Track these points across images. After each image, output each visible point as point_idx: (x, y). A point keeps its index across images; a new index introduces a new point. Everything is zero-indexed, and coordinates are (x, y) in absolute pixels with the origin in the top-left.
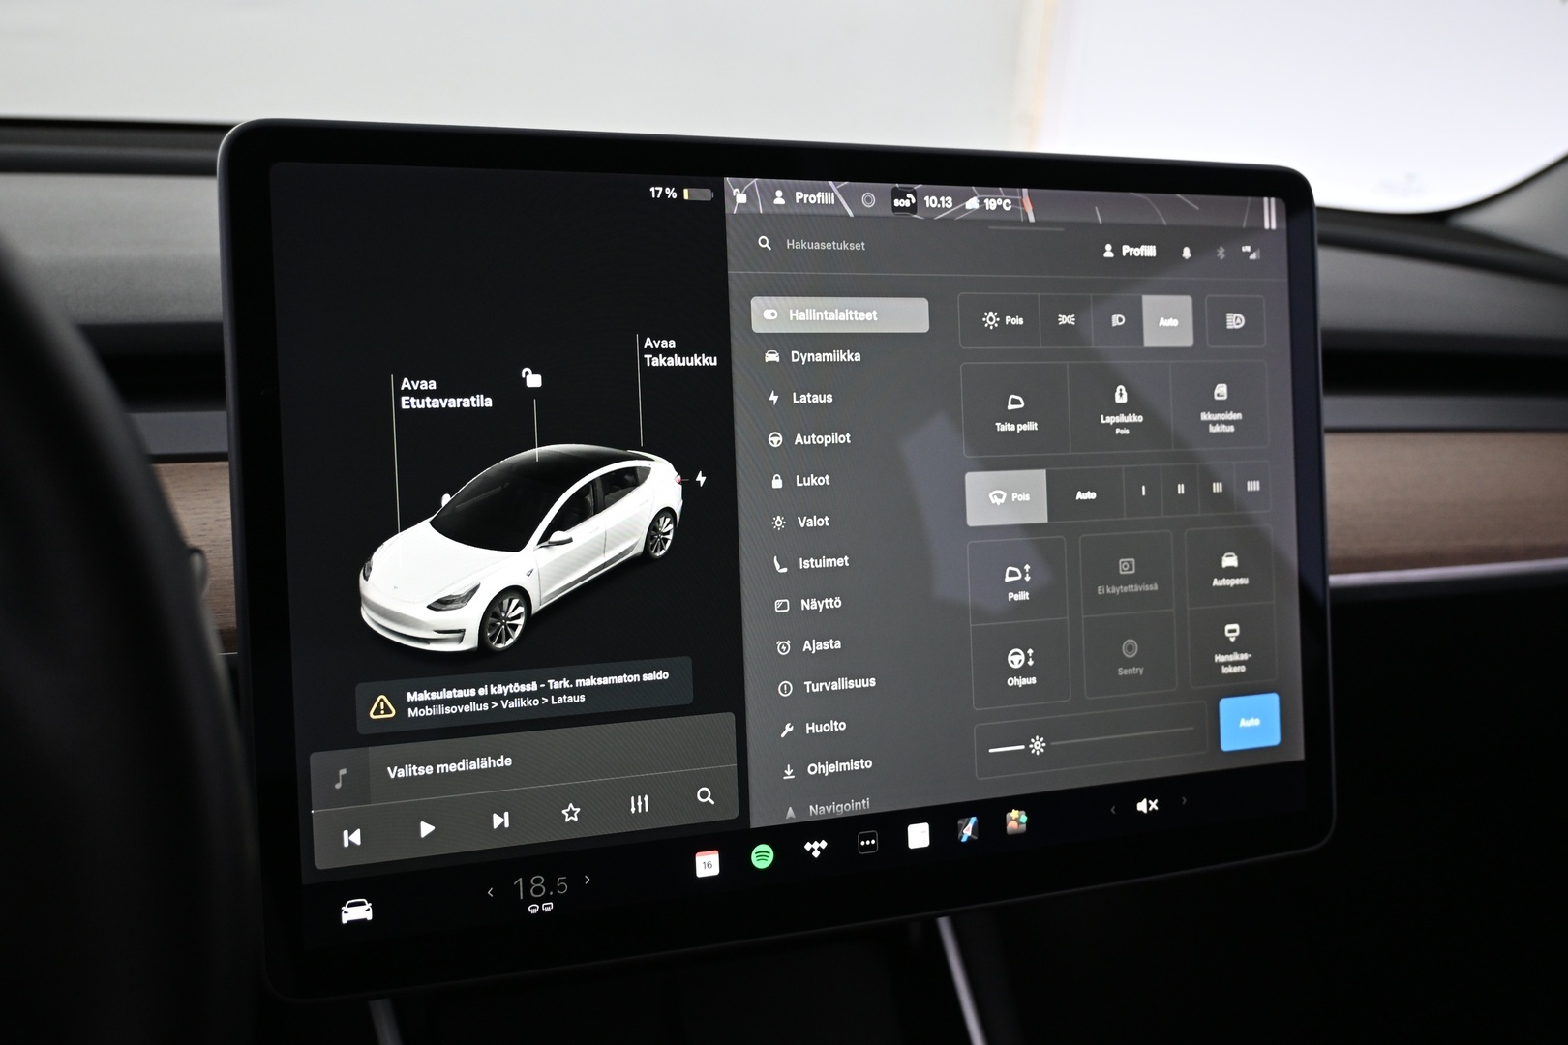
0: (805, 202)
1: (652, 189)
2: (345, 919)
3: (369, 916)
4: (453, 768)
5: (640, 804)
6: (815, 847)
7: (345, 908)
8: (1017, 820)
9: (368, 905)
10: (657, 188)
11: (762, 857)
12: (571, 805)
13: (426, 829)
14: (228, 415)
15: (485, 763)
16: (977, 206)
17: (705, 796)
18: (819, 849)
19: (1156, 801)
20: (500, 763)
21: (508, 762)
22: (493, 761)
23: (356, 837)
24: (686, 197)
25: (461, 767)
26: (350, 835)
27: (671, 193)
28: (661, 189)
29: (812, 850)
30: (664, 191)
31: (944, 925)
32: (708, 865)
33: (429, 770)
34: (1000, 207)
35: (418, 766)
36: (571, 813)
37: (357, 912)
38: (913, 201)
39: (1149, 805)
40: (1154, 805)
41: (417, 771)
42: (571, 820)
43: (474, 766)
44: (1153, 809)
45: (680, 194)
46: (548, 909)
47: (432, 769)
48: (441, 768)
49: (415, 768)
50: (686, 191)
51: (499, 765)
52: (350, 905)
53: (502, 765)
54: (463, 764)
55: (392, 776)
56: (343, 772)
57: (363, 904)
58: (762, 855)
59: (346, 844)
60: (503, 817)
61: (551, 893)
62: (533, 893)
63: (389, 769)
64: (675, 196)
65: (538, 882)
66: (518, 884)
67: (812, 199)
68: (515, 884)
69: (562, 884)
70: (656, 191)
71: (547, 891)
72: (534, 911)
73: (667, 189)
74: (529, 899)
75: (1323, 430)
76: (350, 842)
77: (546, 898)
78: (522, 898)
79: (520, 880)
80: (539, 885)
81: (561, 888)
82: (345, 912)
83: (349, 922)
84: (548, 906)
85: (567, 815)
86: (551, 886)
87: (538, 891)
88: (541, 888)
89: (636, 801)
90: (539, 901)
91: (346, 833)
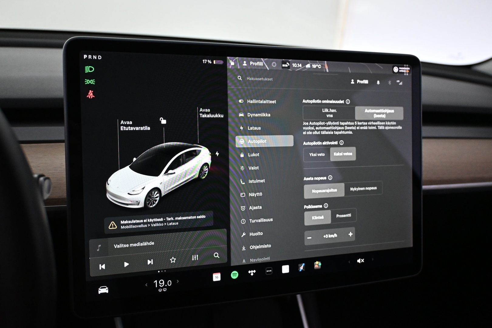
0: (253, 65)
1: (203, 60)
2: (100, 292)
3: (107, 292)
4: (135, 245)
5: (195, 257)
6: (252, 272)
7: (99, 289)
8: (318, 265)
9: (107, 288)
10: (205, 60)
11: (235, 275)
12: (173, 258)
13: (126, 264)
14: (65, 128)
15: (145, 244)
16: (310, 67)
17: (216, 255)
18: (253, 273)
19: (363, 259)
20: (150, 244)
21: (153, 243)
22: (148, 243)
23: (104, 267)
24: (214, 63)
25: (138, 245)
26: (101, 266)
27: (210, 62)
28: (206, 60)
29: (251, 273)
30: (207, 61)
31: (299, 297)
32: (217, 277)
33: (127, 246)
34: (317, 67)
35: (124, 244)
36: (173, 260)
37: (103, 290)
38: (289, 65)
39: (361, 261)
40: (363, 261)
41: (124, 246)
42: (173, 262)
43: (142, 244)
44: (363, 262)
46: (165, 291)
47: (128, 245)
48: (131, 245)
50: (214, 61)
51: (150, 245)
52: (101, 288)
53: (151, 244)
54: (138, 244)
55: (116, 247)
56: (100, 246)
57: (105, 288)
58: (235, 274)
59: (100, 269)
60: (151, 261)
61: (166, 285)
62: (160, 285)
63: (114, 245)
64: (211, 63)
65: (162, 282)
66: (155, 282)
67: (256, 64)
68: (154, 282)
69: (169, 282)
70: (205, 61)
71: (165, 285)
72: (160, 291)
73: (208, 60)
74: (159, 287)
75: (422, 137)
76: (102, 268)
77: (164, 287)
78: (156, 287)
79: (156, 281)
80: (162, 283)
81: (169, 284)
82: (100, 290)
83: (101, 293)
84: (165, 290)
85: (172, 261)
86: (166, 283)
87: (162, 285)
88: (163, 284)
89: (194, 257)
90: (162, 288)
91: (100, 265)
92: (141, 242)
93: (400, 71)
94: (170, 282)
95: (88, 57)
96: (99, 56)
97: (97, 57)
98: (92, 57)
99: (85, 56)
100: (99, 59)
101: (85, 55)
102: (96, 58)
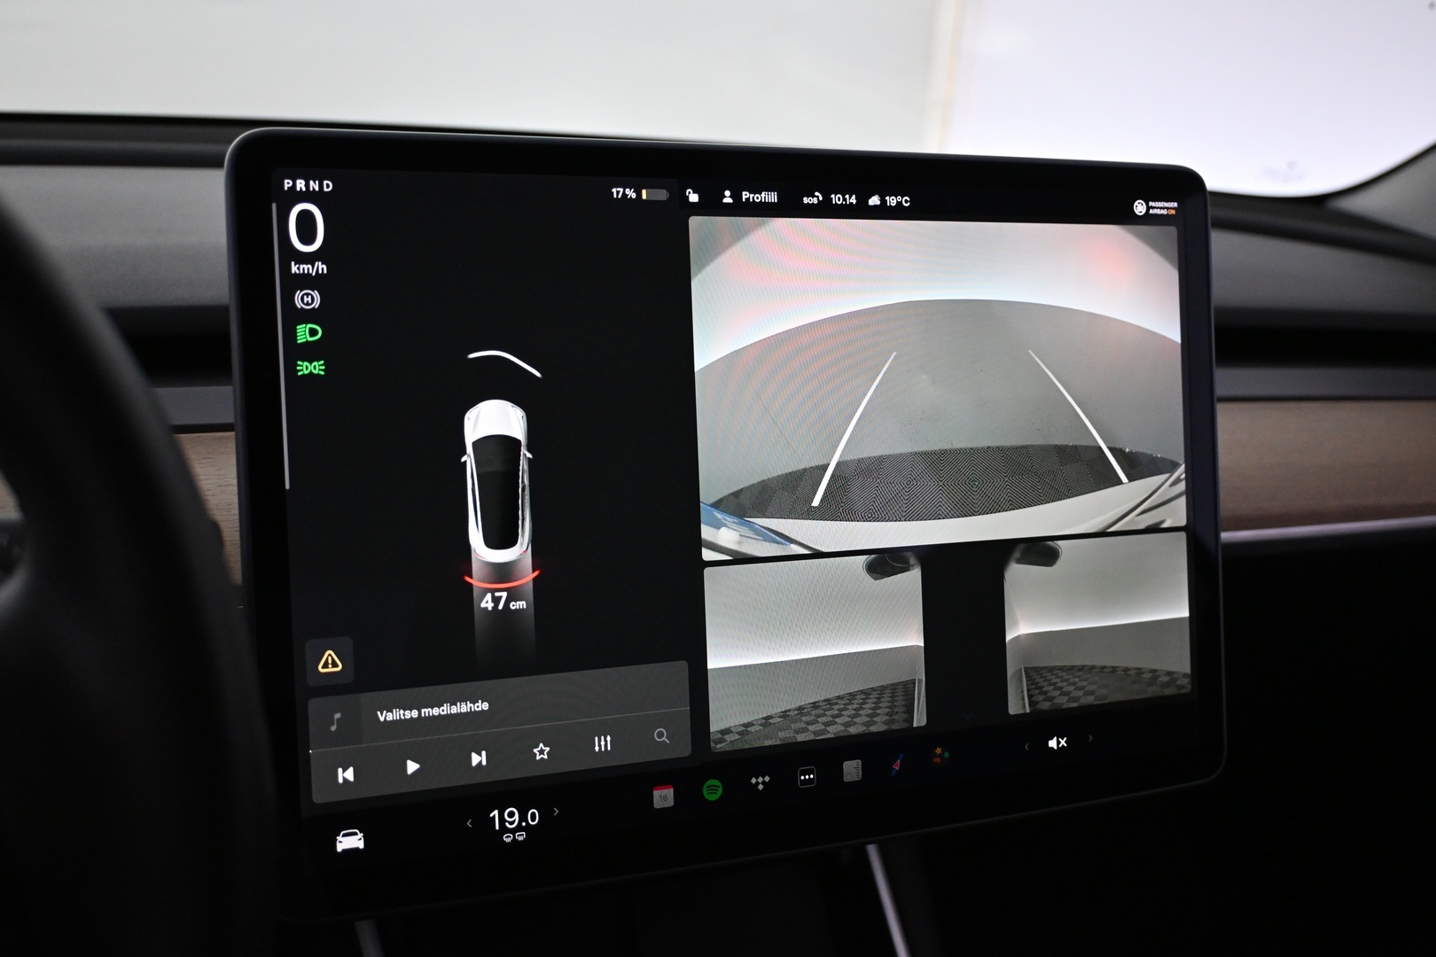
0: (751, 200)
1: (614, 190)
2: (340, 848)
3: (361, 845)
4: (436, 711)
5: (603, 743)
6: (760, 782)
7: (339, 838)
8: (941, 756)
9: (360, 835)
10: (618, 189)
11: (713, 791)
12: (541, 745)
13: (412, 767)
14: (234, 389)
15: (464, 708)
17: (661, 736)
18: (764, 783)
19: (1065, 739)
20: (478, 707)
21: (485, 706)
22: (472, 705)
23: (349, 774)
24: (644, 197)
25: (443, 711)
26: (344, 772)
27: (631, 194)
28: (621, 190)
29: (757, 783)
30: (624, 191)
31: (873, 852)
32: (665, 798)
33: (415, 714)
35: (405, 710)
36: (542, 752)
37: (350, 841)
39: (1059, 743)
40: (1063, 742)
41: (404, 715)
42: (542, 758)
43: (454, 710)
44: (1063, 746)
45: (639, 194)
46: (521, 838)
47: (417, 712)
48: (426, 712)
49: (402, 712)
50: (644, 192)
51: (477, 709)
52: (344, 835)
53: (480, 709)
54: (445, 708)
55: (382, 719)
56: (338, 716)
57: (355, 834)
58: (713, 789)
59: (341, 781)
60: (480, 755)
61: (524, 824)
62: (507, 824)
63: (379, 713)
64: (634, 196)
65: (511, 815)
66: (494, 816)
67: (758, 198)
68: (491, 815)
69: (533, 816)
70: (617, 192)
71: (520, 821)
72: (507, 839)
73: (627, 190)
74: (504, 830)
75: (1215, 399)
76: (344, 779)
77: (519, 828)
78: (497, 828)
79: (496, 812)
80: (513, 817)
81: (533, 820)
82: (340, 842)
83: (343, 850)
84: (521, 836)
85: (538, 754)
86: (523, 817)
87: (511, 823)
88: (514, 821)
89: (600, 741)
90: (513, 831)
91: (340, 770)
92: (453, 703)
93: (1151, 211)
94: (533, 814)
95: (294, 185)
96: (325, 182)
97: (321, 186)
98: (307, 185)
99: (288, 183)
100: (326, 190)
101: (286, 181)
102: (317, 189)
